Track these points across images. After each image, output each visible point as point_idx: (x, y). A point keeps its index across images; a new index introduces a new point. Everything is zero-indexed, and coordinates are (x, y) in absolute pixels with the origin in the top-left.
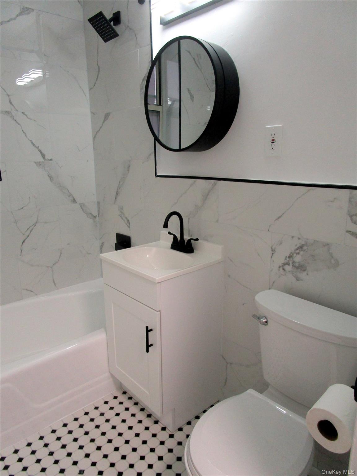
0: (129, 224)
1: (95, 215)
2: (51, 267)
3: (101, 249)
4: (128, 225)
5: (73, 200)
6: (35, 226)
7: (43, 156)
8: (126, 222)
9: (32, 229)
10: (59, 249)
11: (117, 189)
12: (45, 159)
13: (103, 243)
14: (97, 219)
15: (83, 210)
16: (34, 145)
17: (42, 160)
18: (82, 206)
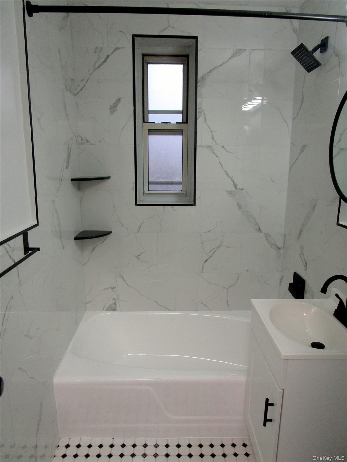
0: (307, 267)
1: (279, 246)
2: (227, 289)
3: (281, 282)
4: (305, 267)
5: (258, 229)
6: (218, 249)
7: (235, 186)
8: (304, 264)
9: (215, 251)
10: (237, 274)
11: (302, 227)
12: (237, 189)
13: (283, 277)
14: (281, 251)
15: (267, 240)
16: (228, 175)
17: (233, 189)
18: (267, 236)
